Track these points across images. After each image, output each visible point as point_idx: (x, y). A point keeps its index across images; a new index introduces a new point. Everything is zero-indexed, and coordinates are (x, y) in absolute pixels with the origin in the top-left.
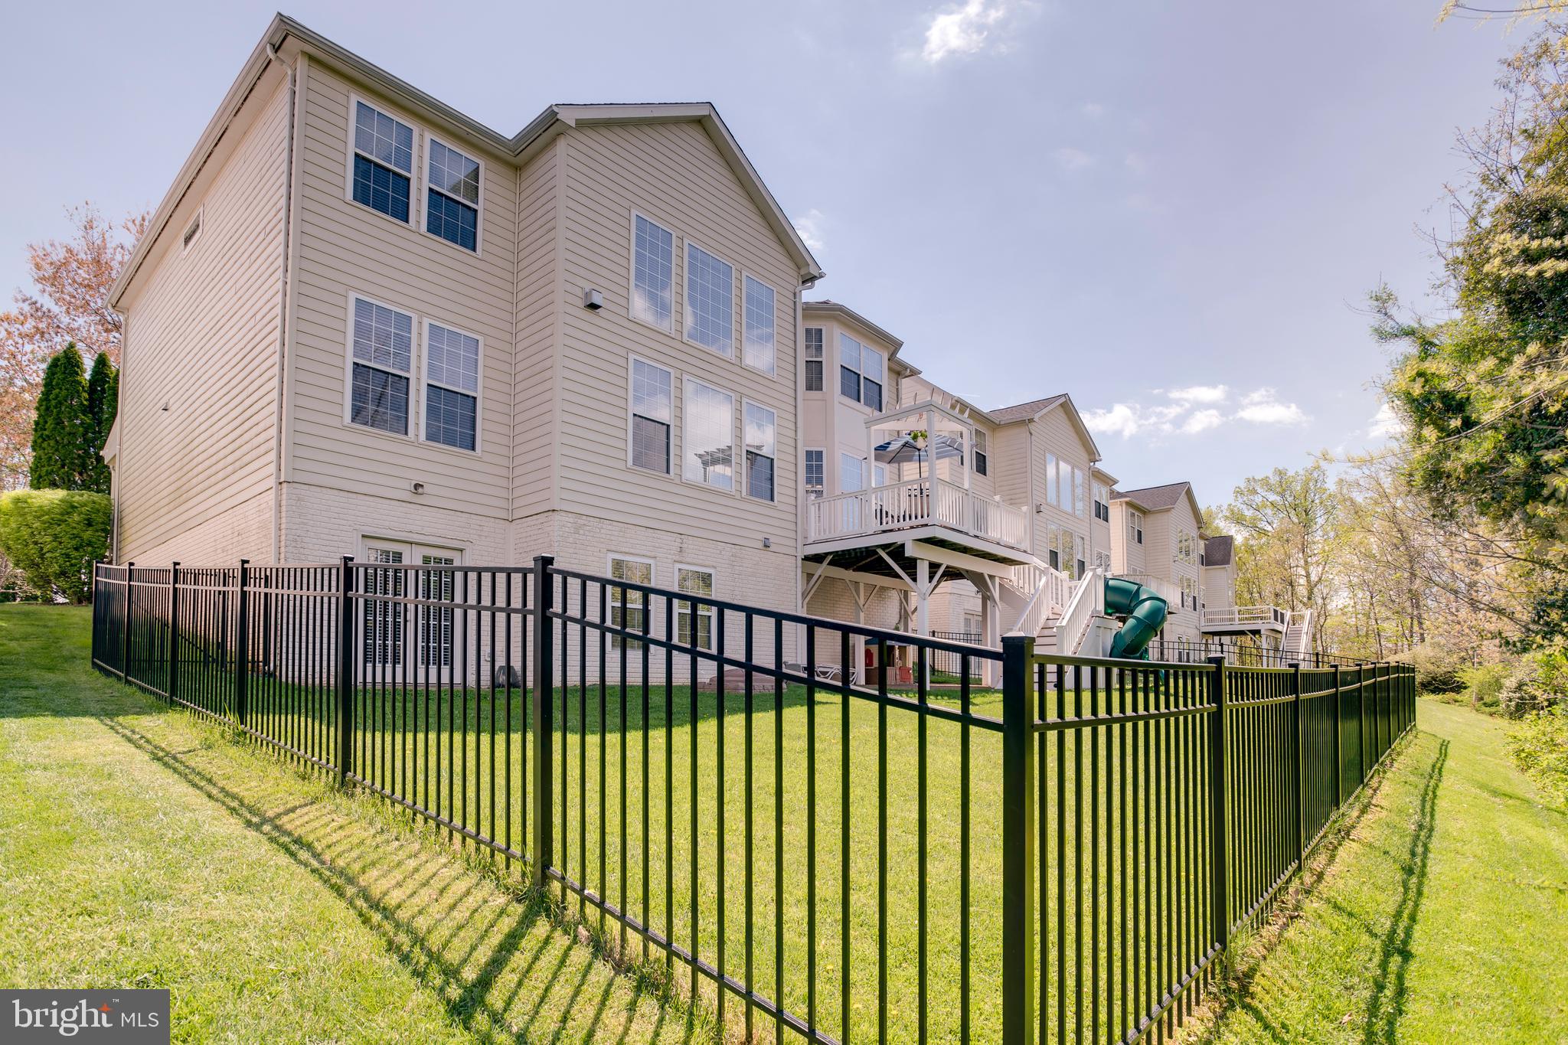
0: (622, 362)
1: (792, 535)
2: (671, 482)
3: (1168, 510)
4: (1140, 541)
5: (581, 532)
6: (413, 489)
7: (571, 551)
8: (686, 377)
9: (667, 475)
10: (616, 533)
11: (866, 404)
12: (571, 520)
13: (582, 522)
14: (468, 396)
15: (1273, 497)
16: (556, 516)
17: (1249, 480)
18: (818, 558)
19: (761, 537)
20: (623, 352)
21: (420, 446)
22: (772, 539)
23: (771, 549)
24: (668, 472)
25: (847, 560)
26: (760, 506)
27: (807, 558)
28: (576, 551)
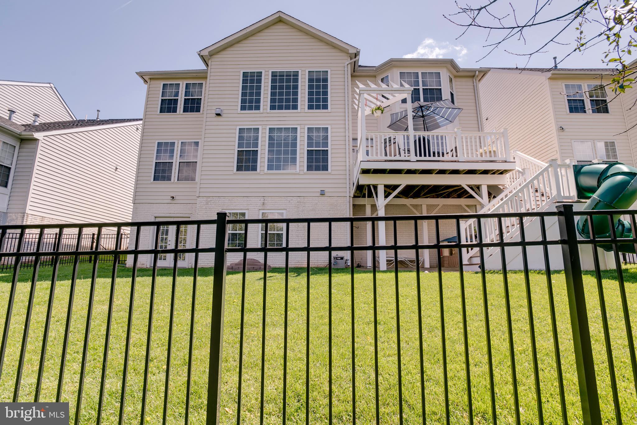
0: (233, 131)
1: (344, 186)
2: (258, 174)
6: (171, 199)
8: (268, 127)
9: (256, 172)
10: (227, 202)
12: (205, 200)
14: (194, 162)
19: (319, 190)
20: (234, 127)
21: (175, 183)
22: (326, 190)
23: (324, 195)
28: (206, 212)
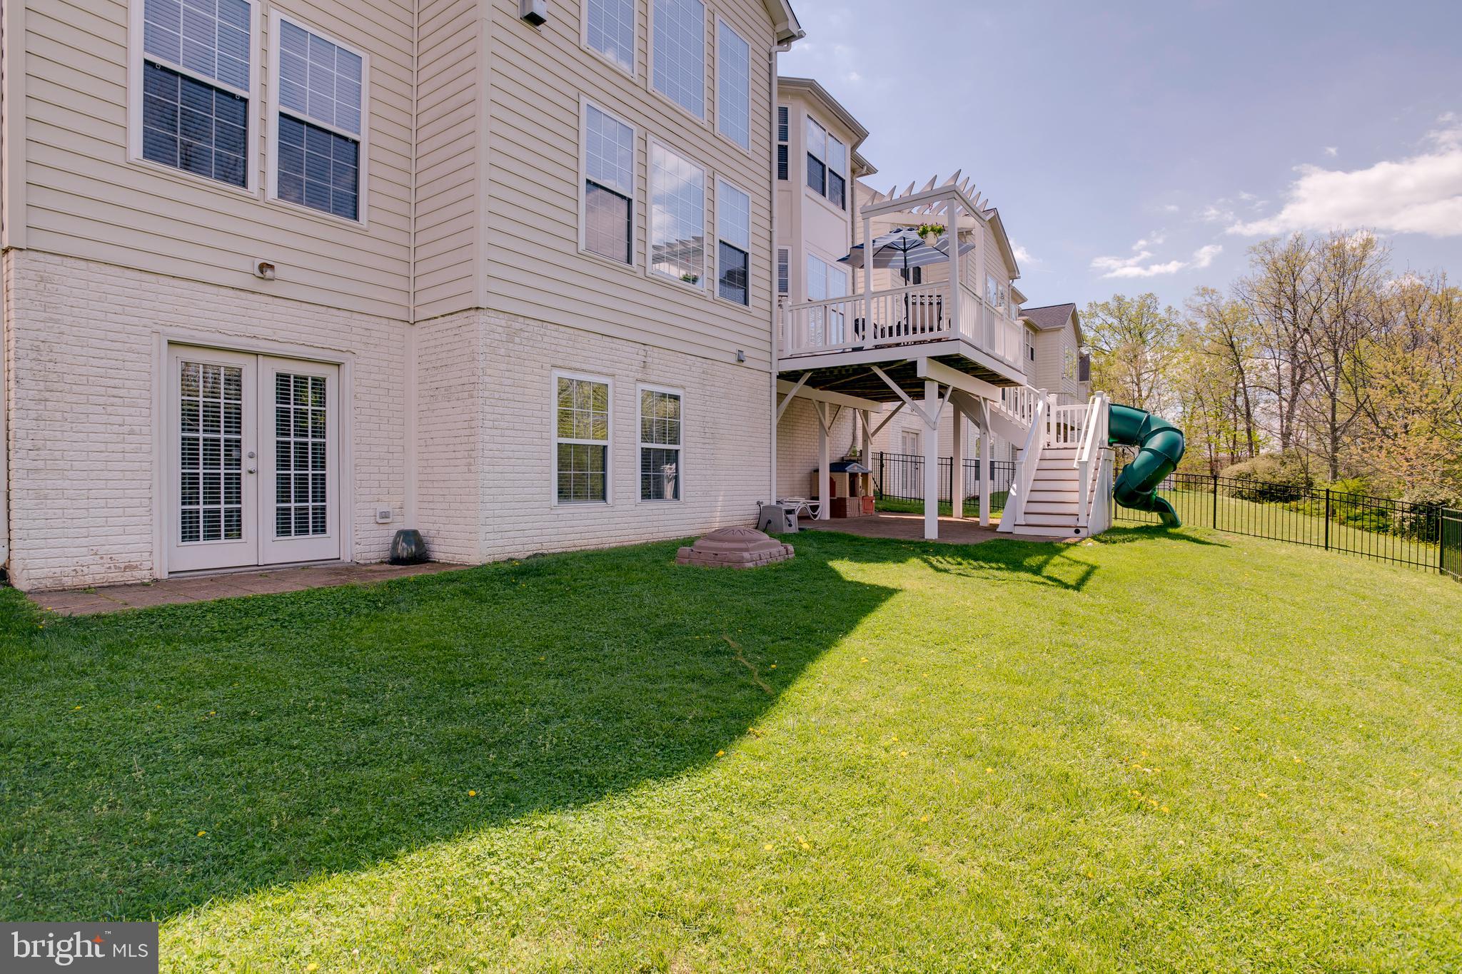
0: (571, 106)
1: (767, 347)
2: (633, 274)
3: (1058, 330)
4: (1032, 359)
5: (517, 340)
6: (258, 273)
7: (503, 366)
8: (650, 138)
9: (627, 266)
10: (564, 342)
11: (831, 199)
12: (503, 323)
13: (517, 326)
14: (346, 139)
15: (1110, 320)
16: (481, 317)
17: (1091, 305)
18: (792, 376)
19: (734, 349)
20: (572, 92)
21: (269, 206)
22: (747, 352)
23: (744, 364)
24: (629, 261)
25: (824, 379)
26: (730, 310)
27: (782, 376)
28: (510, 367)
